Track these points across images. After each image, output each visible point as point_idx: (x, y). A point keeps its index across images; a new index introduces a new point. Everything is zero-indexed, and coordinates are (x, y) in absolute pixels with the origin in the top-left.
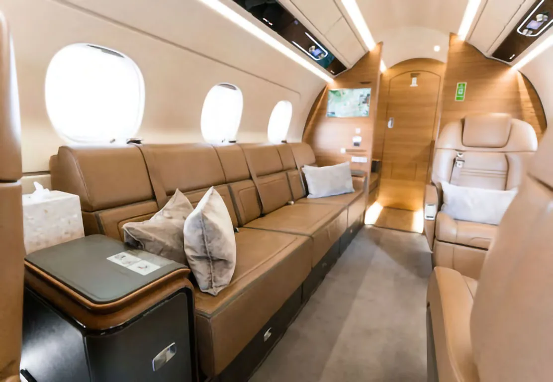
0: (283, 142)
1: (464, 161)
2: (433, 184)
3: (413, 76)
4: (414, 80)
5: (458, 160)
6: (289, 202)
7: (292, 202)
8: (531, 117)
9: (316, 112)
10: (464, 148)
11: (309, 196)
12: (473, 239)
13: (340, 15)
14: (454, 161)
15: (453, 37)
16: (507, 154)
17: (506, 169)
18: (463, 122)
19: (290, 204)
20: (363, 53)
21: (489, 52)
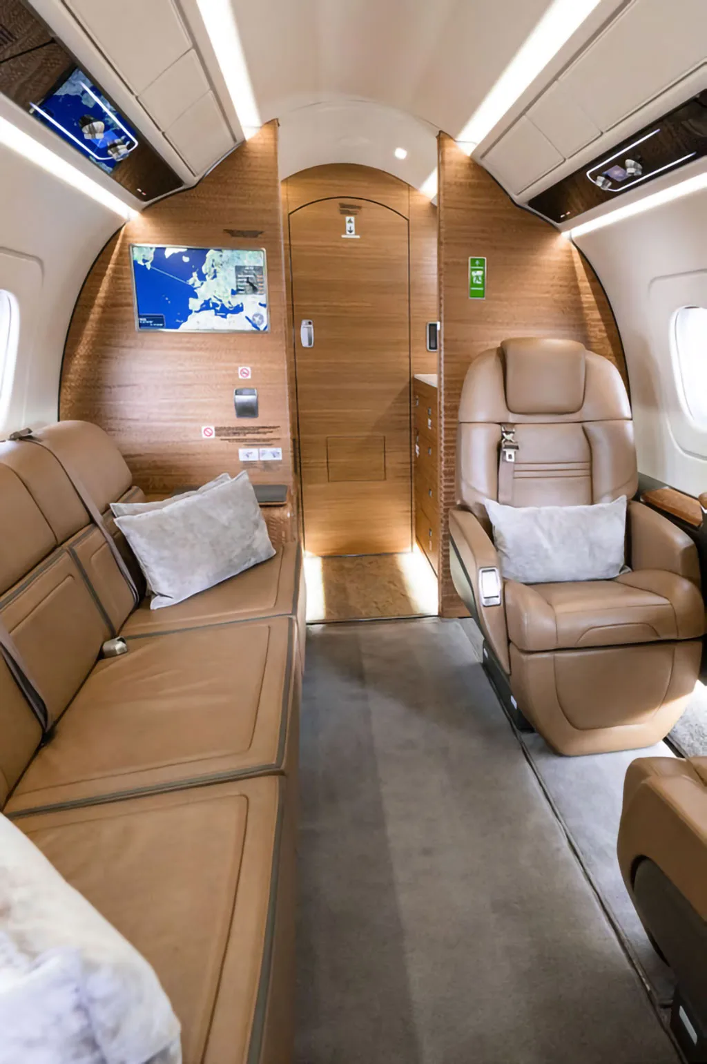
0: (19, 437)
1: (517, 448)
2: (465, 508)
3: (346, 210)
4: (350, 223)
5: (507, 447)
6: (107, 646)
7: (119, 646)
8: (601, 341)
9: (95, 314)
10: (512, 418)
11: (156, 604)
12: (585, 632)
13: (189, 44)
14: (499, 448)
15: (447, 142)
16: (586, 425)
17: (588, 459)
18: (502, 355)
19: (112, 654)
20: (228, 146)
21: (521, 195)
